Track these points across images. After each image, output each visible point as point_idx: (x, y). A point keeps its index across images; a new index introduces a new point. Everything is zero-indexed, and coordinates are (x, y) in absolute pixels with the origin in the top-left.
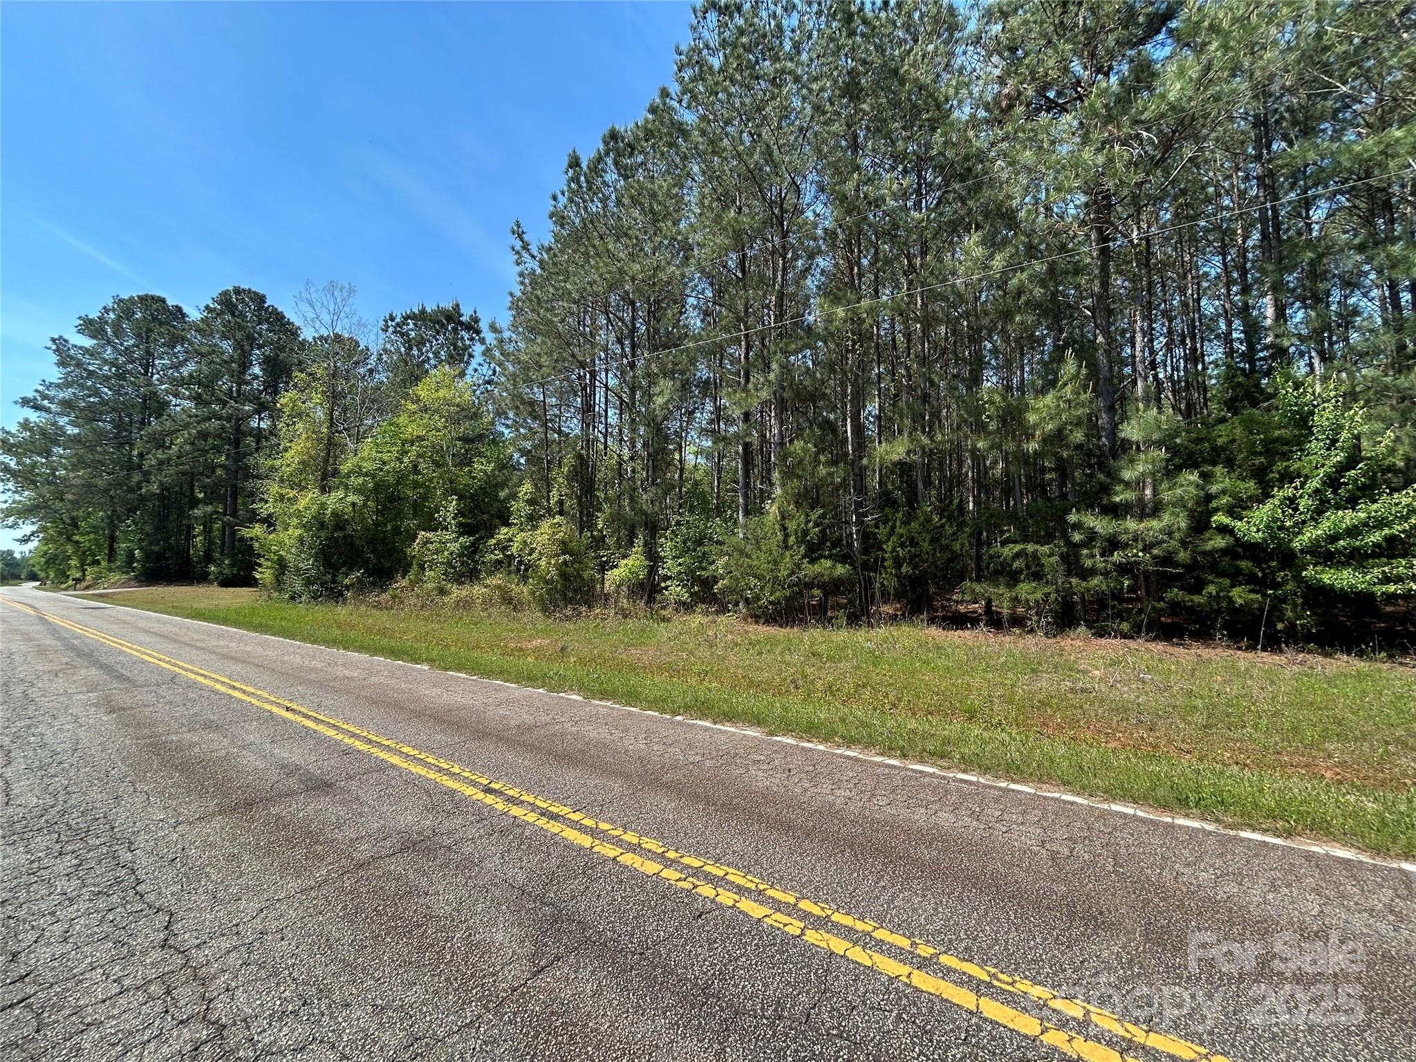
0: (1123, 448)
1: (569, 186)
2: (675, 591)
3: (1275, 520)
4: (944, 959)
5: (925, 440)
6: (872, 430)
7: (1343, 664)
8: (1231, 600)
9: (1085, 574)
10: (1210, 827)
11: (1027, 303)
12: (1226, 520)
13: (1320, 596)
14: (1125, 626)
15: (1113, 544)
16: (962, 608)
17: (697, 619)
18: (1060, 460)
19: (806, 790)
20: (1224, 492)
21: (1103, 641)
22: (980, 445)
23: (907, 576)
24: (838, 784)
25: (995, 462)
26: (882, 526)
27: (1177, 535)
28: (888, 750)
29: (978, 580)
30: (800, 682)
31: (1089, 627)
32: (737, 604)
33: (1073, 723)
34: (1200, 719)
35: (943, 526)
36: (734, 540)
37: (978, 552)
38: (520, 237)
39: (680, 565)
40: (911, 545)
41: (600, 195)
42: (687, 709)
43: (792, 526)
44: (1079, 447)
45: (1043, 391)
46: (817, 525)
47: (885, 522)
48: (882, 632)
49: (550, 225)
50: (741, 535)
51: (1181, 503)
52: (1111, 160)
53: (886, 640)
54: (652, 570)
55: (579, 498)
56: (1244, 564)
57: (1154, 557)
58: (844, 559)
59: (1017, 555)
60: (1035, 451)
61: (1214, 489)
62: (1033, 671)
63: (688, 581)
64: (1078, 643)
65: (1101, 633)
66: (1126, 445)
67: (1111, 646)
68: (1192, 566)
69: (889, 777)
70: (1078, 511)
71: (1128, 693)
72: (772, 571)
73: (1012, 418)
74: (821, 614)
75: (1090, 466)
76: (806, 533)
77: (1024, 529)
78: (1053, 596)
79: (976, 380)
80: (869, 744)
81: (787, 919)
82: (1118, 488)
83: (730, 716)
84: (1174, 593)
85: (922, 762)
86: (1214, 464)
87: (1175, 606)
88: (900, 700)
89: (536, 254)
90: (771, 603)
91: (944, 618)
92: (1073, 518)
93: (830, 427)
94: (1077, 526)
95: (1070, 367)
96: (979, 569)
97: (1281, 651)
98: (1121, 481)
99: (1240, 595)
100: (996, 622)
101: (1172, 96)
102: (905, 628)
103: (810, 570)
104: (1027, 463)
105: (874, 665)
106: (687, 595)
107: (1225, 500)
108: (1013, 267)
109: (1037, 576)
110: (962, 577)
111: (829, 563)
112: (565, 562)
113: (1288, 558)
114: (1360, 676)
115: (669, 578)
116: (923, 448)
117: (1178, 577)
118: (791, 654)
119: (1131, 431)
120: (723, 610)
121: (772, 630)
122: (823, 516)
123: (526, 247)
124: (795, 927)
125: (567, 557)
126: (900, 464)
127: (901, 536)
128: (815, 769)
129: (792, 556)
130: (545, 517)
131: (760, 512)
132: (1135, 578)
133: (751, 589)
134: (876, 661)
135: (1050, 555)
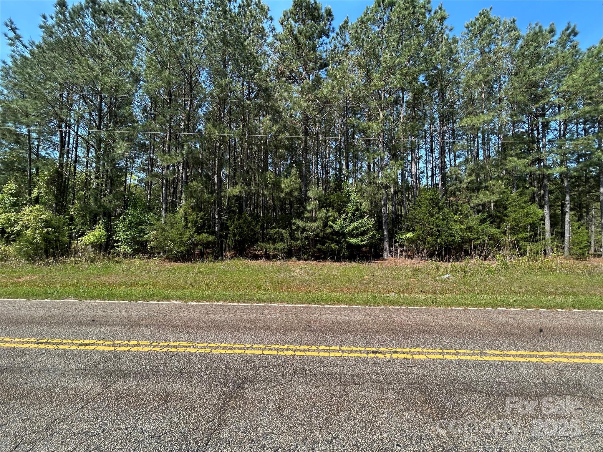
0: (308, 199)
1: (57, 15)
2: (123, 248)
3: (342, 224)
4: (253, 346)
5: (247, 188)
6: (226, 181)
7: (354, 264)
8: (331, 247)
9: (296, 240)
10: (319, 306)
11: (283, 145)
12: (331, 224)
13: (350, 246)
14: (306, 257)
15: (304, 230)
16: (257, 253)
17: (137, 261)
18: (290, 201)
19: (204, 317)
20: (331, 215)
21: (300, 262)
22: (266, 193)
23: (238, 240)
24: (216, 313)
25: (270, 199)
26: (229, 220)
27: (320, 228)
28: (233, 301)
29: (263, 242)
30: (194, 284)
31: (296, 257)
32: (160, 253)
33: (290, 287)
34: (321, 282)
35: (252, 221)
36: (159, 223)
37: (263, 232)
38: (13, 30)
39: (127, 235)
40: (240, 228)
41: (80, 28)
42: (143, 298)
43: (190, 218)
44: (296, 197)
45: (286, 177)
46: (201, 219)
47: (231, 219)
48: (228, 262)
49: (41, 32)
50: (163, 222)
51: (321, 218)
52: (308, 106)
53: (229, 265)
54: (109, 237)
55: (56, 197)
56: (335, 237)
57: (314, 234)
58: (213, 233)
59: (276, 233)
60: (283, 197)
61: (329, 214)
62: (279, 272)
63: (131, 243)
64: (293, 263)
65: (299, 259)
66: (309, 198)
67: (302, 263)
68: (323, 238)
69: (234, 308)
70: (295, 219)
71: (305, 276)
72: (179, 238)
73: (277, 185)
74: (202, 256)
75: (299, 204)
76: (196, 222)
77: (279, 224)
78: (286, 247)
79: (265, 169)
80: (226, 300)
81: (205, 350)
82: (306, 212)
83: (167, 298)
84: (319, 246)
85: (244, 303)
86: (329, 207)
87: (319, 249)
88: (235, 286)
89: (27, 45)
90: (178, 252)
91: (251, 256)
92: (293, 221)
93: (208, 177)
94: (294, 224)
95: (294, 170)
96: (263, 238)
97: (341, 262)
98: (307, 210)
99: (334, 246)
100: (268, 257)
101: (325, 93)
102: (236, 261)
103: (197, 238)
104: (280, 201)
105: (225, 274)
106: (131, 250)
107: (331, 218)
108: (279, 132)
109: (282, 240)
110: (257, 240)
111: (206, 235)
112: (48, 232)
113: (344, 235)
114: (356, 267)
115: (121, 241)
116: (246, 191)
117: (320, 241)
118: (189, 273)
119: (310, 194)
120: (152, 256)
121: (179, 264)
122: (204, 215)
123: (18, 37)
124: (208, 351)
125: (50, 229)
126: (236, 196)
127: (236, 225)
128: (206, 310)
129: (189, 232)
130: (26, 204)
131: (174, 211)
132: (309, 241)
133: (168, 246)
134: (225, 273)
135: (286, 233)
